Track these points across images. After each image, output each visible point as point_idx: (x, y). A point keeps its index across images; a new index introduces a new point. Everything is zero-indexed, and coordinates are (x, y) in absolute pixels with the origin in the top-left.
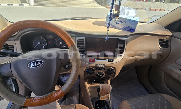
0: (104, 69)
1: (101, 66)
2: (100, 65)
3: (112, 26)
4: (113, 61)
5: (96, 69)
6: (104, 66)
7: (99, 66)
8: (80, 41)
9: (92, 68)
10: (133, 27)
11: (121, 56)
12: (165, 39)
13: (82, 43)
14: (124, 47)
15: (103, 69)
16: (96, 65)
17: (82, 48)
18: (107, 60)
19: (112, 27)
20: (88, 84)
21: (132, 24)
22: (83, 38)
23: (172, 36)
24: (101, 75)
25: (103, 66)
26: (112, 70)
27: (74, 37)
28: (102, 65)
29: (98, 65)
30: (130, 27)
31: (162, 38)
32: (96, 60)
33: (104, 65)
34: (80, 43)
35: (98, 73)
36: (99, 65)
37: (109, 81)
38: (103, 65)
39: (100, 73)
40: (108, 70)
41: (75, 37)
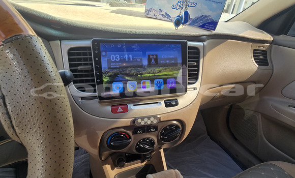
0: (156, 128)
1: (149, 122)
2: (146, 120)
3: (163, 15)
4: (177, 104)
5: (135, 132)
6: (155, 121)
7: (143, 123)
8: (79, 54)
9: (123, 130)
10: (212, 15)
11: (194, 89)
12: (261, 48)
13: (85, 60)
14: (198, 66)
15: (152, 130)
16: (134, 121)
17: (87, 76)
18: (163, 103)
19: (162, 18)
20: (113, 169)
21: (210, 10)
22: (87, 43)
23: (272, 43)
24: (147, 147)
25: (152, 122)
26: (177, 127)
27: (54, 38)
28: (149, 118)
29: (139, 121)
30: (206, 16)
31: (257, 46)
32: (131, 106)
33: (155, 117)
34: (79, 60)
35: (139, 142)
36: (143, 118)
37: (162, 151)
38: (152, 119)
39: (144, 141)
40: (165, 129)
41: (61, 39)
